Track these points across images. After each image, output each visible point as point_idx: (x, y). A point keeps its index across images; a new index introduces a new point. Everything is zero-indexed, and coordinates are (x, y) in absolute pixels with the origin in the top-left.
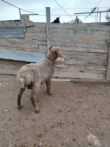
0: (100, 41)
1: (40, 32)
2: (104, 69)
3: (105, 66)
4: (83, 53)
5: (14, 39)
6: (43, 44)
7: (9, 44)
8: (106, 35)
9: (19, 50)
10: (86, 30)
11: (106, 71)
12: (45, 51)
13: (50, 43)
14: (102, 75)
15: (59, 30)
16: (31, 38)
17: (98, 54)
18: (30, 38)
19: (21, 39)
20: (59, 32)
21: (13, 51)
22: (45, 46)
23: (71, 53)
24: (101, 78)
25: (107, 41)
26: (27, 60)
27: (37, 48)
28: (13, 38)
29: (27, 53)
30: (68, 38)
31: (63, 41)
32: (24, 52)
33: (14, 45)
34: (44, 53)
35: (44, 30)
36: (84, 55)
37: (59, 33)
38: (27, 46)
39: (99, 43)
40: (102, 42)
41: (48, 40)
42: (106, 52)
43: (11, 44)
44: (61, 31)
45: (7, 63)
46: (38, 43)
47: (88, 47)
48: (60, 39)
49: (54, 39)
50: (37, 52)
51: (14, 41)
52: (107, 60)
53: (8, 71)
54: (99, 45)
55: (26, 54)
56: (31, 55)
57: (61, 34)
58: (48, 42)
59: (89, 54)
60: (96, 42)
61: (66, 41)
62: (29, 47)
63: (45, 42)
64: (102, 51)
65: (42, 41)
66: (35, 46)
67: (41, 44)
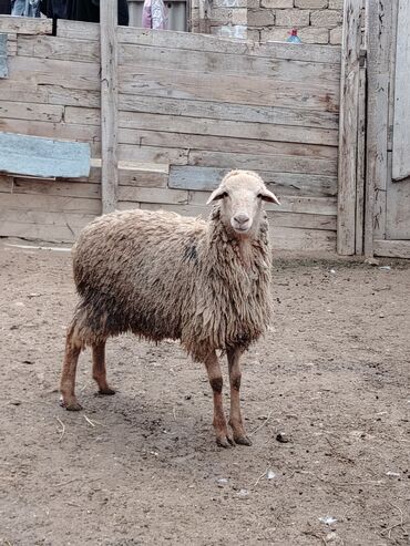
0: (305, 99)
1: (74, 57)
2: (329, 211)
3: (329, 195)
4: (241, 144)
6: (81, 103)
8: (323, 78)
10: (250, 59)
11: (336, 217)
12: (91, 130)
13: (111, 102)
14: (324, 235)
15: (149, 53)
16: (33, 79)
17: (301, 149)
18: (28, 79)
20: (147, 60)
22: (90, 113)
23: (197, 142)
24: (319, 245)
25: (328, 99)
26: (18, 167)
27: (58, 118)
29: (14, 138)
30: (184, 84)
31: (163, 93)
34: (85, 141)
35: (89, 49)
36: (245, 150)
37: (149, 65)
38: (17, 110)
39: (300, 106)
40: (311, 103)
41: (105, 89)
42: (328, 139)
44: (157, 56)
46: (60, 98)
47: (262, 119)
48: (153, 85)
49: (127, 87)
50: (55, 133)
52: (336, 174)
54: (300, 115)
55: (10, 141)
56: (32, 148)
57: (156, 66)
58: (105, 98)
59: (265, 147)
60: (291, 101)
61: (176, 94)
62: (26, 115)
63: (90, 95)
64: (313, 137)
65: (79, 91)
66: (48, 109)
67: (75, 103)
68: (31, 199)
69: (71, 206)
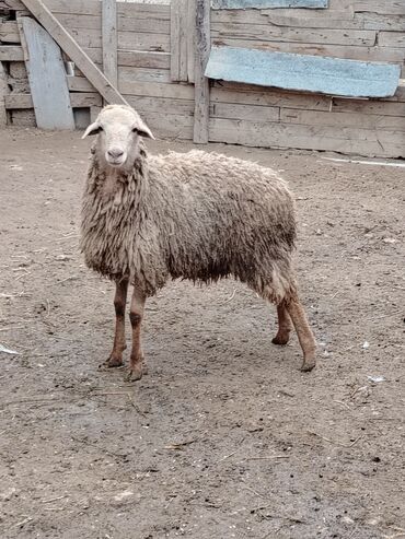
5: (288, 13)
6: (394, 28)
7: (269, 29)
9: (302, 51)
16: (351, 7)
18: (346, 8)
19: (313, 13)
21: (279, 57)
22: (402, 37)
26: (333, 88)
27: (372, 43)
28: (289, 8)
29: (332, 62)
32: (320, 58)
33: (289, 34)
34: (397, 63)
38: (336, 36)
43: (277, 31)
45: (251, 99)
46: (375, 24)
50: (369, 57)
51: (291, 19)
53: (254, 130)
55: (329, 65)
56: (347, 71)
62: (343, 40)
63: (402, 20)
65: (392, 16)
66: (364, 35)
67: (388, 27)
68: (347, 117)
69: (383, 124)
